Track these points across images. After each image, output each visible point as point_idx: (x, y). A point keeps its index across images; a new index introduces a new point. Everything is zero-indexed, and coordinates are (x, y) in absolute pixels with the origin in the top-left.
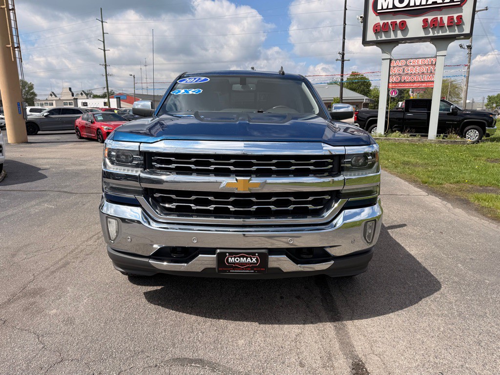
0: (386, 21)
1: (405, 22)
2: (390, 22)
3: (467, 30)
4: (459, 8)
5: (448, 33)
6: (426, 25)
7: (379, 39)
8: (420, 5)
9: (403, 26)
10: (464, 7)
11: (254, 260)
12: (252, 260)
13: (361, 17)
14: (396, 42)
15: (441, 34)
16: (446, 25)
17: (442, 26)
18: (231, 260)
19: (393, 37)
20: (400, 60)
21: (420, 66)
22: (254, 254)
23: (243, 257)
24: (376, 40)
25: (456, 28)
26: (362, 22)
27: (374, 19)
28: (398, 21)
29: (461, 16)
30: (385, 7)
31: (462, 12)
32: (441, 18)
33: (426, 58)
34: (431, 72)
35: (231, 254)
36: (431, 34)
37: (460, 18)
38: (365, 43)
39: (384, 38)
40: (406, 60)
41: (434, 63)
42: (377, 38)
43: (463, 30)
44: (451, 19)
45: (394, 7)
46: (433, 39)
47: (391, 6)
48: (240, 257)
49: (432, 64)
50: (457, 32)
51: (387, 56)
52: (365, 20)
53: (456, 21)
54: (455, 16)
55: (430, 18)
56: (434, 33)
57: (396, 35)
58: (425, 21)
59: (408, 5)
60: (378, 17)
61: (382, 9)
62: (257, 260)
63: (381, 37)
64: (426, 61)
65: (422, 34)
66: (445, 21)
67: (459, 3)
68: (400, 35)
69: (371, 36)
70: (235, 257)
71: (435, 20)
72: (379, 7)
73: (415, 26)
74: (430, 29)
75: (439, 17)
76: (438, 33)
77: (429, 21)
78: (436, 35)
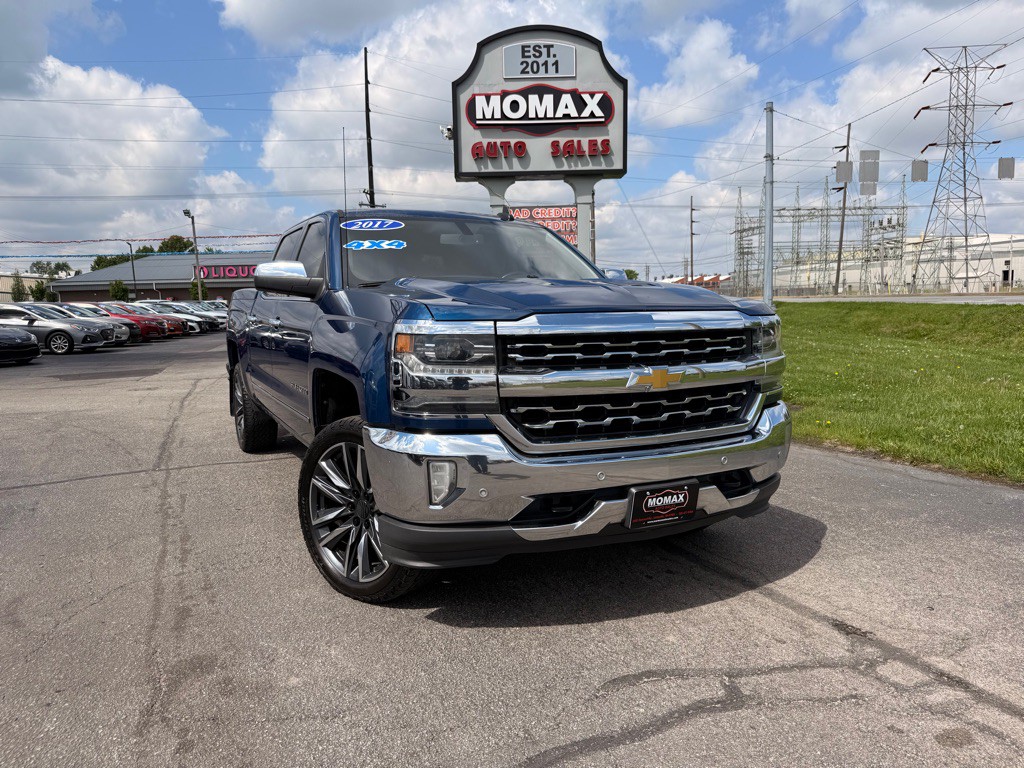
0: (492, 141)
1: (523, 144)
2: (499, 141)
3: (618, 165)
4: (604, 128)
5: (590, 167)
6: (556, 152)
7: (483, 170)
8: (545, 118)
9: (521, 150)
10: (611, 126)
11: (681, 497)
12: (678, 498)
13: (449, 130)
14: (512, 177)
15: (580, 168)
16: (587, 153)
17: (581, 155)
18: (652, 502)
19: (505, 168)
20: (520, 208)
21: (553, 219)
22: (681, 488)
23: (667, 494)
24: (477, 171)
25: (602, 159)
26: (450, 139)
27: (470, 136)
28: (513, 142)
29: (608, 141)
30: (488, 116)
31: (608, 135)
32: (579, 142)
33: (560, 207)
34: (571, 231)
35: (653, 492)
36: (566, 168)
37: (606, 143)
38: (460, 176)
39: (491, 169)
40: (531, 208)
41: (574, 215)
42: (479, 168)
43: (613, 164)
44: (593, 144)
45: (504, 117)
46: (568, 176)
47: (498, 115)
48: (663, 496)
49: (571, 218)
50: (603, 167)
51: (497, 201)
52: (455, 134)
53: (601, 149)
54: (600, 140)
55: (562, 140)
56: (570, 166)
57: (510, 165)
58: (555, 145)
59: (526, 116)
60: (478, 133)
61: (484, 119)
62: (685, 497)
63: (486, 167)
64: (563, 212)
65: (552, 166)
66: (585, 147)
67: (603, 120)
68: (517, 167)
69: (469, 165)
70: (657, 497)
71: (569, 145)
72: (479, 115)
73: (539, 151)
74: (564, 159)
75: (576, 140)
76: (576, 165)
77: (561, 145)
78: (573, 168)
